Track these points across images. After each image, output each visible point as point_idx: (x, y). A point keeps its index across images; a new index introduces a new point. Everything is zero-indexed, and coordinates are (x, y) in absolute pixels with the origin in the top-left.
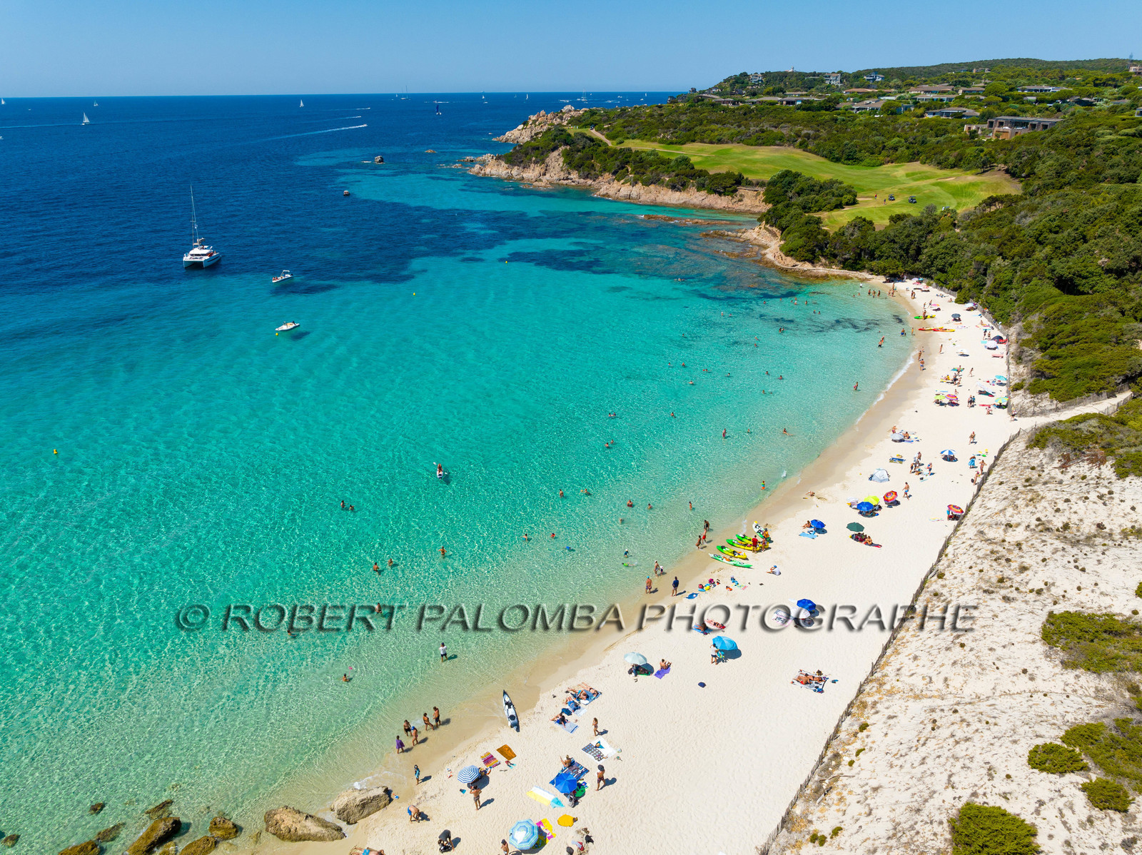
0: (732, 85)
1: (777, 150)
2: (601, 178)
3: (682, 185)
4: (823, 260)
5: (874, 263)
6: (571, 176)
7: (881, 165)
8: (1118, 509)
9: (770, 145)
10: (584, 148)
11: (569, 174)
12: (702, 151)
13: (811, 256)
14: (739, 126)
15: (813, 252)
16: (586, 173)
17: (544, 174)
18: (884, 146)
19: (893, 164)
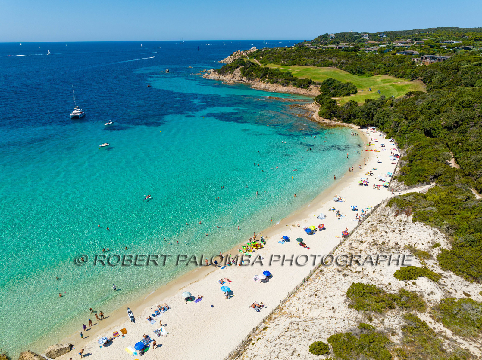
0: (322, 39)
1: (329, 69)
2: (255, 80)
3: (287, 84)
4: (335, 119)
5: (355, 120)
6: (243, 79)
7: (372, 76)
8: (405, 236)
9: (327, 67)
10: (249, 67)
11: (243, 78)
12: (298, 69)
13: (329, 116)
14: (315, 58)
15: (331, 115)
16: (249, 78)
17: (233, 78)
18: (375, 68)
19: (378, 75)
